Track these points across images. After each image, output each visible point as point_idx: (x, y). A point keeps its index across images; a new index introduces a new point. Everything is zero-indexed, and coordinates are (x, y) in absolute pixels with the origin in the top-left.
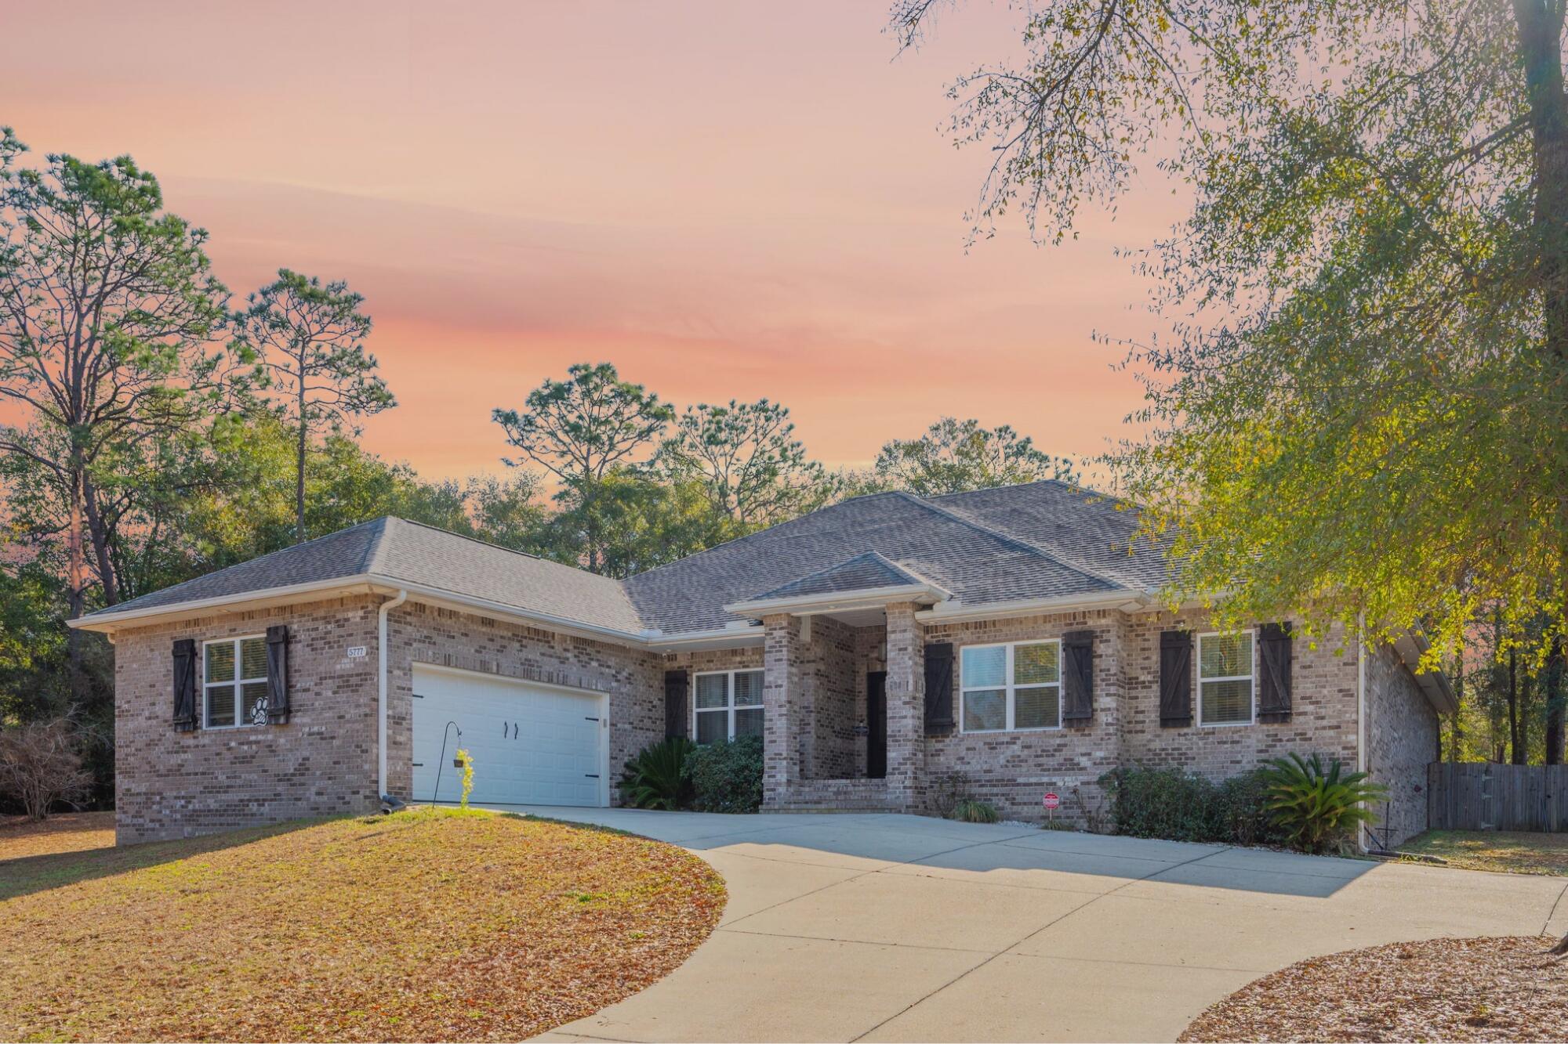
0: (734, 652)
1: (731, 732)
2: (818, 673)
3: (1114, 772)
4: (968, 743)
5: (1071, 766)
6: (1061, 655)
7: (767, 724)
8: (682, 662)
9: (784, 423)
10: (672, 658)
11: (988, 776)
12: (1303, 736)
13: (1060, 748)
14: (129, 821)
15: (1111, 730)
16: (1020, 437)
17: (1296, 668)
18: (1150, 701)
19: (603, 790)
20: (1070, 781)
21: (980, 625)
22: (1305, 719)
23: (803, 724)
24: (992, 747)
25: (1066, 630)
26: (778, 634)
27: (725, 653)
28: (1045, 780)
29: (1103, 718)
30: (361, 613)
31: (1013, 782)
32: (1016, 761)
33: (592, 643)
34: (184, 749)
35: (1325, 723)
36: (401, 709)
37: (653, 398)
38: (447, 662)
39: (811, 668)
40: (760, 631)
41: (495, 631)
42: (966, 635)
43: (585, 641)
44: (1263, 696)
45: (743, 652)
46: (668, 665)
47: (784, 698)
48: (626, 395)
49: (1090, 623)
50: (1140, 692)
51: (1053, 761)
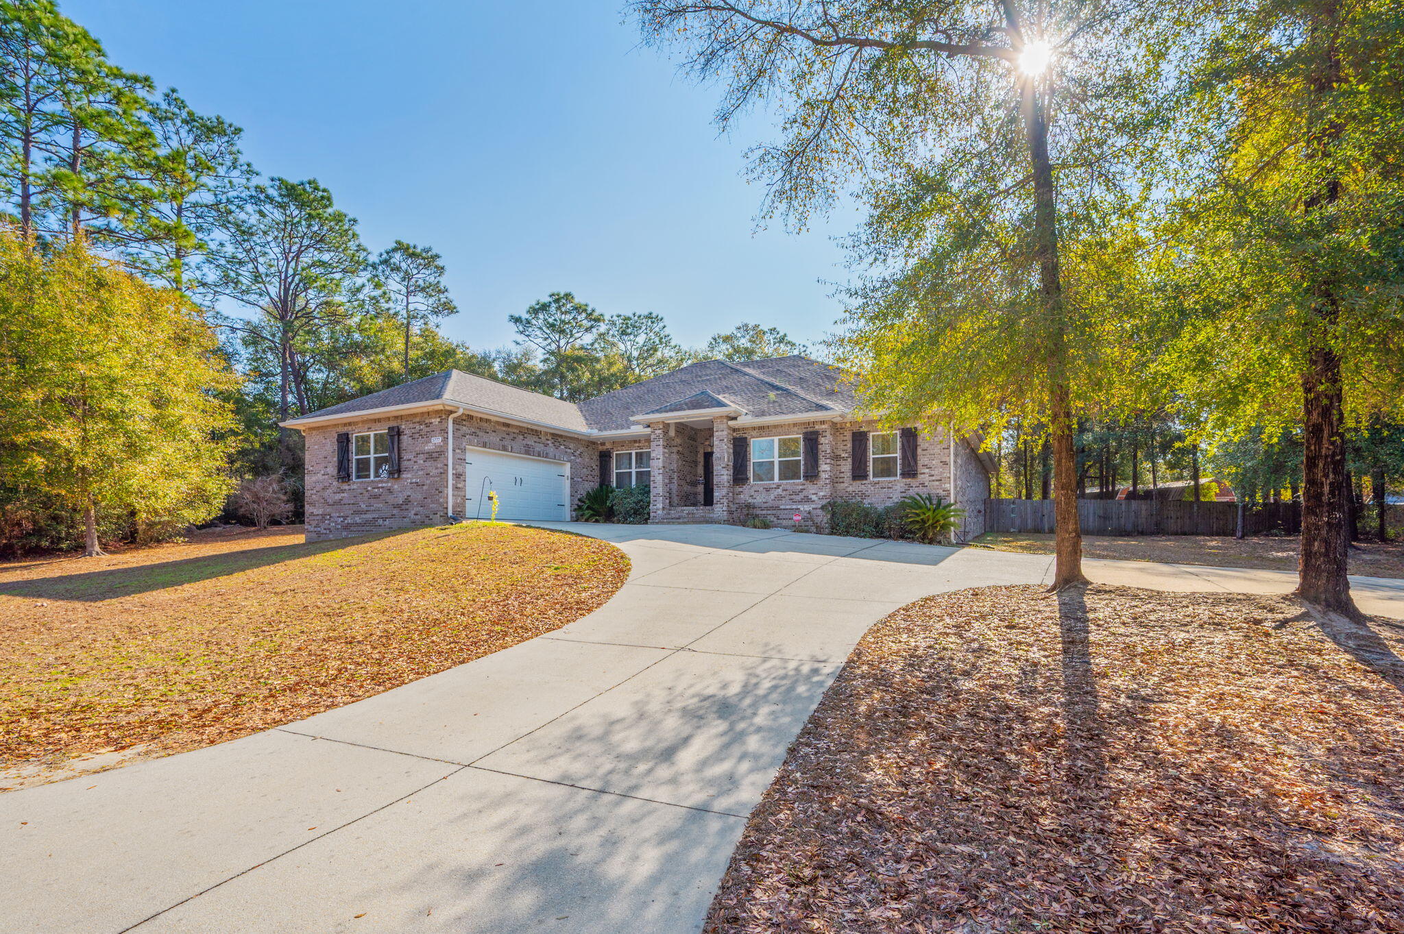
0: (635, 442)
1: (634, 483)
2: (678, 452)
3: (829, 503)
4: (756, 488)
5: (807, 500)
6: (802, 443)
7: (652, 478)
8: (608, 446)
9: (661, 325)
10: (603, 444)
11: (765, 505)
12: (923, 484)
13: (801, 491)
14: (312, 529)
15: (828, 481)
16: (781, 334)
17: (919, 451)
18: (847, 467)
19: (567, 512)
20: (807, 507)
21: (761, 428)
22: (924, 477)
23: (671, 478)
25: (805, 430)
26: (658, 432)
27: (630, 442)
28: (794, 507)
29: (823, 475)
30: (438, 420)
31: (778, 508)
32: (780, 497)
33: (561, 436)
34: (343, 491)
35: (933, 478)
36: (460, 470)
37: (593, 311)
38: (485, 445)
39: (675, 449)
40: (648, 430)
41: (510, 430)
42: (754, 433)
43: (557, 435)
44: (903, 464)
45: (640, 442)
46: (600, 448)
47: (661, 465)
48: (578, 309)
49: (817, 427)
50: (842, 463)
51: (798, 498)
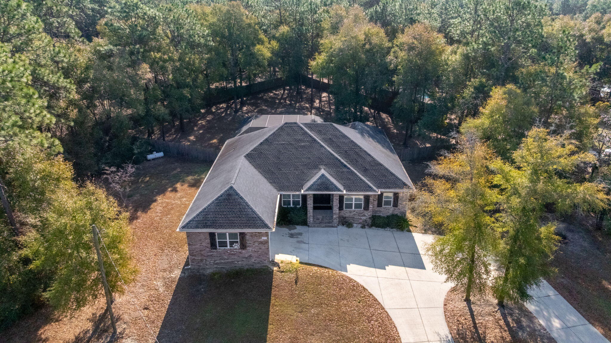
1: (292, 204)
3: (372, 217)
4: (346, 211)
6: (363, 199)
7: (308, 211)
11: (349, 217)
12: (399, 209)
13: (362, 213)
17: (399, 200)
18: (377, 204)
20: (364, 218)
22: (400, 206)
24: (350, 212)
25: (365, 197)
26: (311, 195)
28: (360, 218)
29: (370, 209)
31: (354, 218)
32: (354, 215)
34: (213, 252)
35: (402, 207)
44: (393, 203)
50: (375, 204)
51: (361, 215)
